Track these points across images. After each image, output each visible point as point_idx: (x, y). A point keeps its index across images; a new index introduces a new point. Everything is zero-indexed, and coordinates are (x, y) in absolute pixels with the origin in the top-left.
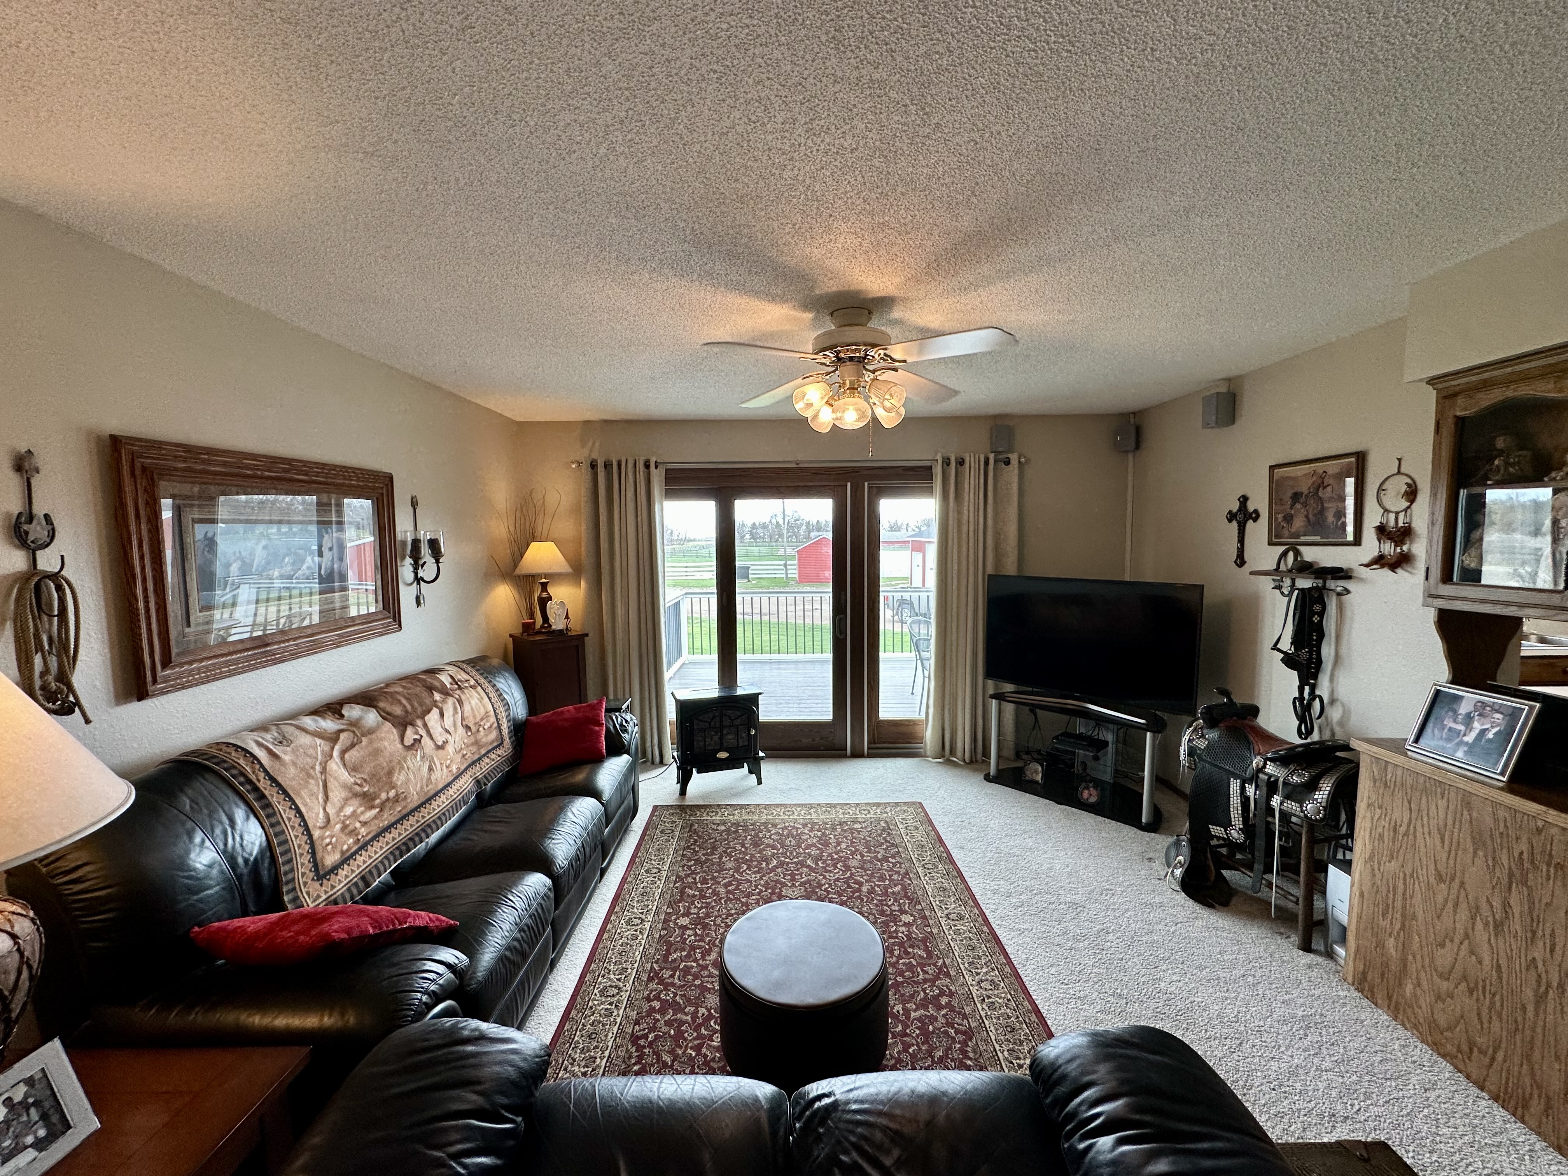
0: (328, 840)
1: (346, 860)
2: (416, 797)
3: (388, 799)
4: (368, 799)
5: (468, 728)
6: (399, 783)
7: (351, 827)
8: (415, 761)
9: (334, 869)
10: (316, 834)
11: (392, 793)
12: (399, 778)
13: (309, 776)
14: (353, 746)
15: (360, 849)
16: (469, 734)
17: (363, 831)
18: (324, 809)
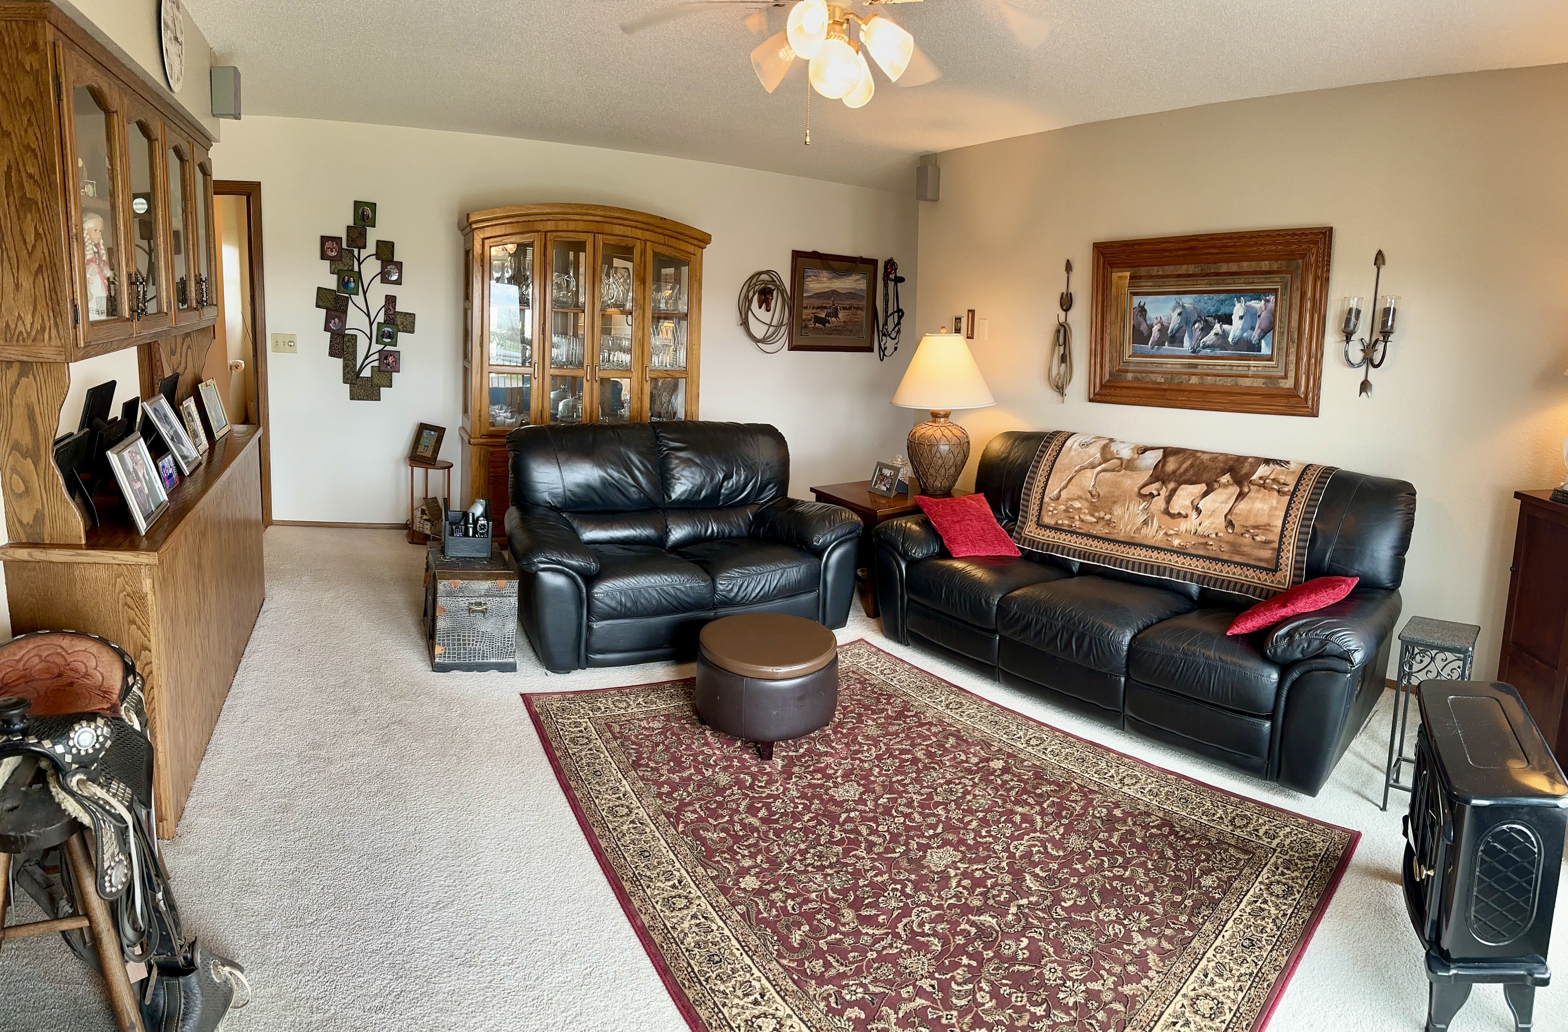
0: (1051, 509)
1: (1057, 528)
5: (1230, 524)
7: (1071, 515)
8: (1137, 508)
9: (1047, 527)
12: (1118, 511)
15: (1070, 532)
16: (1230, 531)
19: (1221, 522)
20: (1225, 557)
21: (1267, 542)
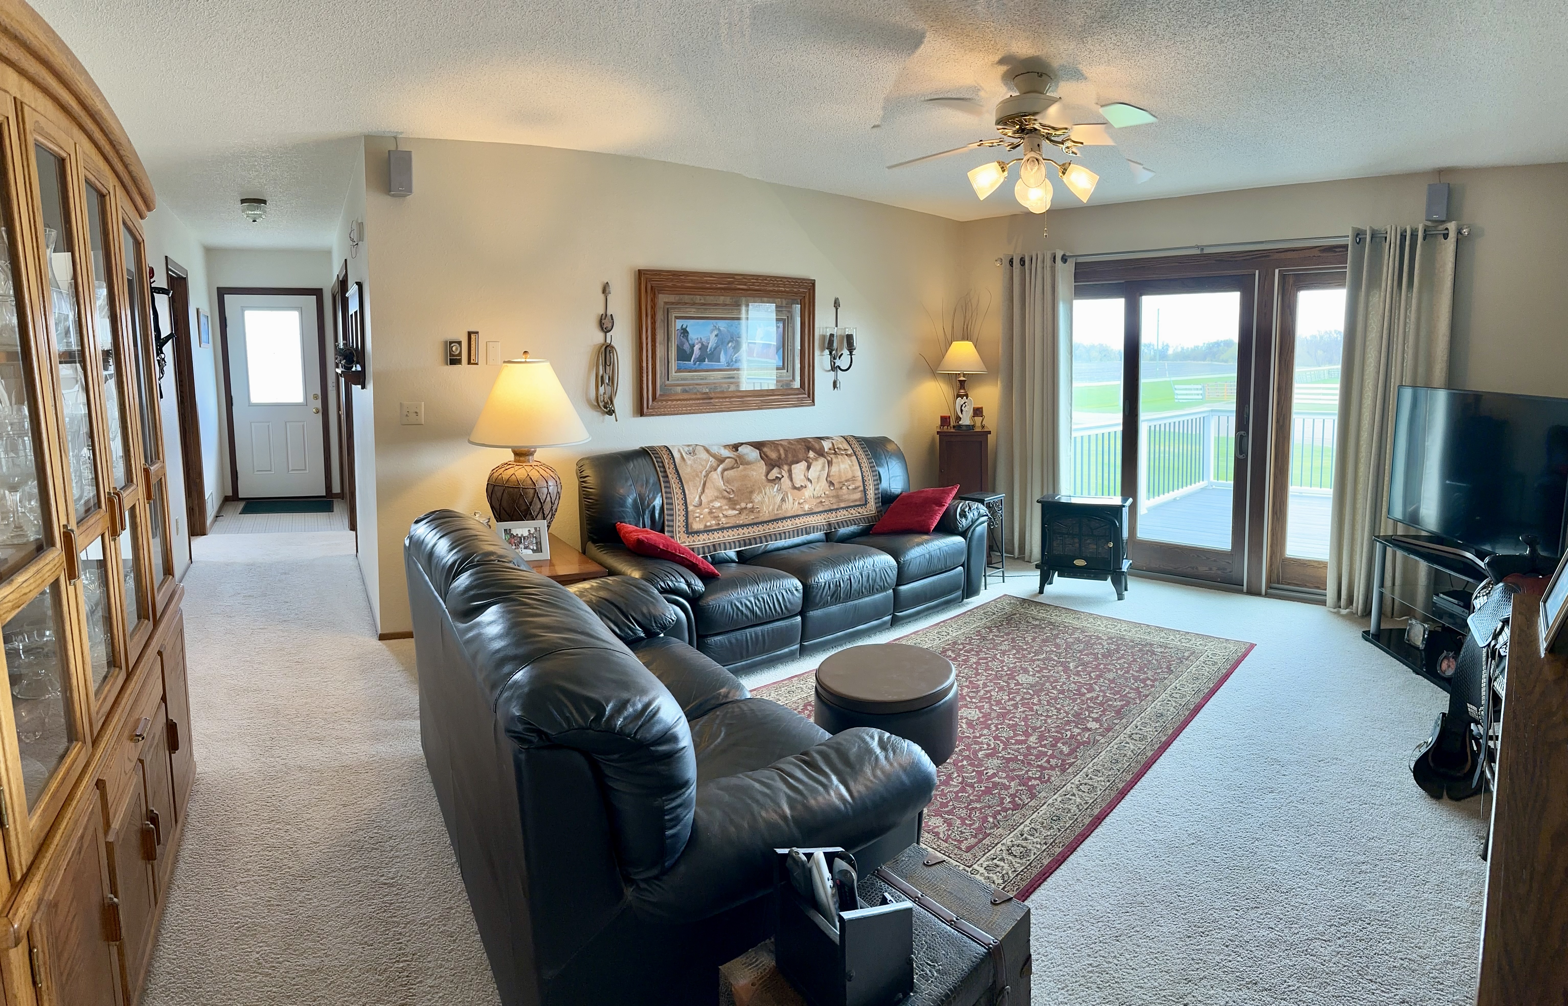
0: (697, 515)
1: (707, 530)
2: (767, 514)
3: (746, 508)
4: (732, 503)
5: (831, 483)
6: (756, 501)
7: (716, 514)
8: (772, 491)
9: (698, 533)
10: (690, 508)
11: (750, 506)
12: (757, 498)
13: (697, 475)
14: (732, 468)
15: (719, 529)
16: (832, 488)
17: (724, 520)
18: (700, 497)
19: (824, 483)
20: (835, 507)
21: (855, 488)
